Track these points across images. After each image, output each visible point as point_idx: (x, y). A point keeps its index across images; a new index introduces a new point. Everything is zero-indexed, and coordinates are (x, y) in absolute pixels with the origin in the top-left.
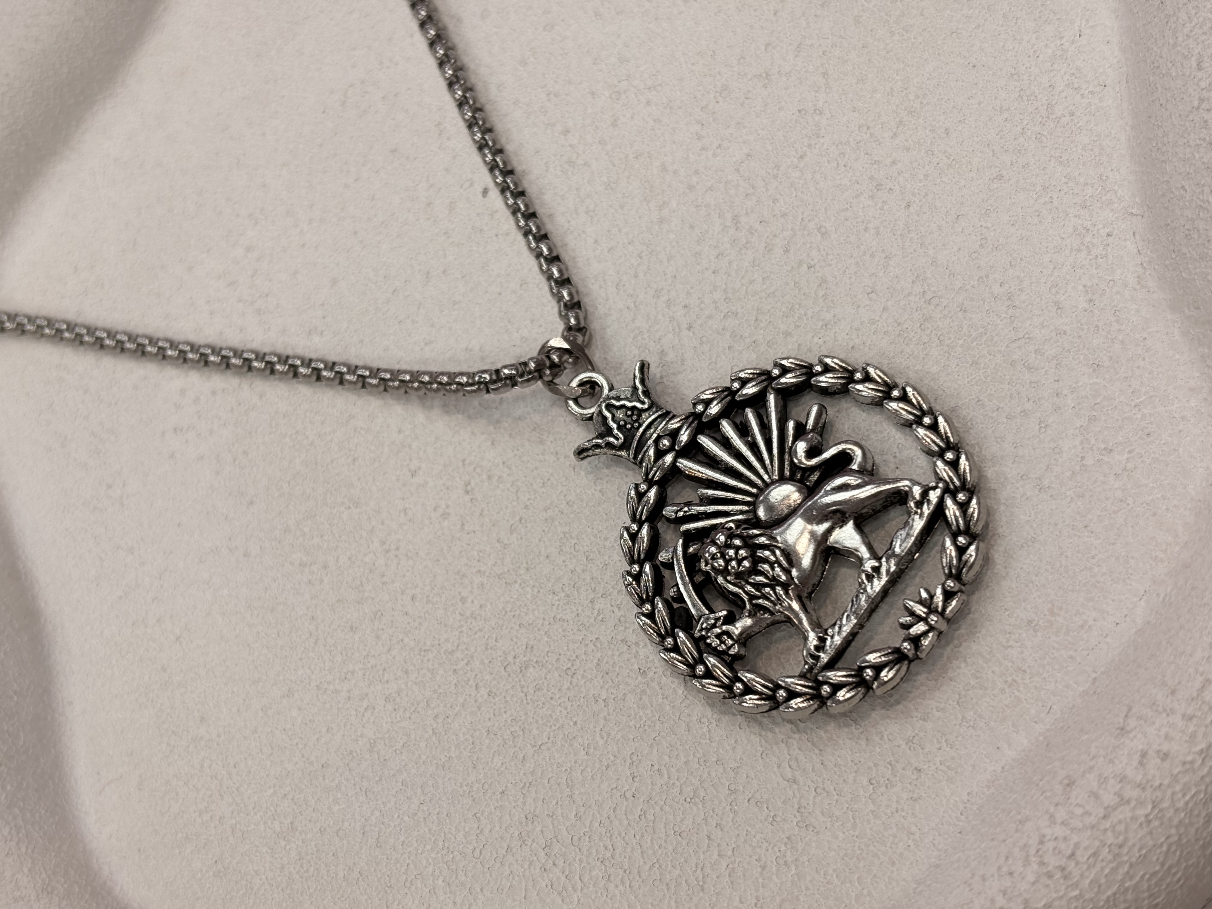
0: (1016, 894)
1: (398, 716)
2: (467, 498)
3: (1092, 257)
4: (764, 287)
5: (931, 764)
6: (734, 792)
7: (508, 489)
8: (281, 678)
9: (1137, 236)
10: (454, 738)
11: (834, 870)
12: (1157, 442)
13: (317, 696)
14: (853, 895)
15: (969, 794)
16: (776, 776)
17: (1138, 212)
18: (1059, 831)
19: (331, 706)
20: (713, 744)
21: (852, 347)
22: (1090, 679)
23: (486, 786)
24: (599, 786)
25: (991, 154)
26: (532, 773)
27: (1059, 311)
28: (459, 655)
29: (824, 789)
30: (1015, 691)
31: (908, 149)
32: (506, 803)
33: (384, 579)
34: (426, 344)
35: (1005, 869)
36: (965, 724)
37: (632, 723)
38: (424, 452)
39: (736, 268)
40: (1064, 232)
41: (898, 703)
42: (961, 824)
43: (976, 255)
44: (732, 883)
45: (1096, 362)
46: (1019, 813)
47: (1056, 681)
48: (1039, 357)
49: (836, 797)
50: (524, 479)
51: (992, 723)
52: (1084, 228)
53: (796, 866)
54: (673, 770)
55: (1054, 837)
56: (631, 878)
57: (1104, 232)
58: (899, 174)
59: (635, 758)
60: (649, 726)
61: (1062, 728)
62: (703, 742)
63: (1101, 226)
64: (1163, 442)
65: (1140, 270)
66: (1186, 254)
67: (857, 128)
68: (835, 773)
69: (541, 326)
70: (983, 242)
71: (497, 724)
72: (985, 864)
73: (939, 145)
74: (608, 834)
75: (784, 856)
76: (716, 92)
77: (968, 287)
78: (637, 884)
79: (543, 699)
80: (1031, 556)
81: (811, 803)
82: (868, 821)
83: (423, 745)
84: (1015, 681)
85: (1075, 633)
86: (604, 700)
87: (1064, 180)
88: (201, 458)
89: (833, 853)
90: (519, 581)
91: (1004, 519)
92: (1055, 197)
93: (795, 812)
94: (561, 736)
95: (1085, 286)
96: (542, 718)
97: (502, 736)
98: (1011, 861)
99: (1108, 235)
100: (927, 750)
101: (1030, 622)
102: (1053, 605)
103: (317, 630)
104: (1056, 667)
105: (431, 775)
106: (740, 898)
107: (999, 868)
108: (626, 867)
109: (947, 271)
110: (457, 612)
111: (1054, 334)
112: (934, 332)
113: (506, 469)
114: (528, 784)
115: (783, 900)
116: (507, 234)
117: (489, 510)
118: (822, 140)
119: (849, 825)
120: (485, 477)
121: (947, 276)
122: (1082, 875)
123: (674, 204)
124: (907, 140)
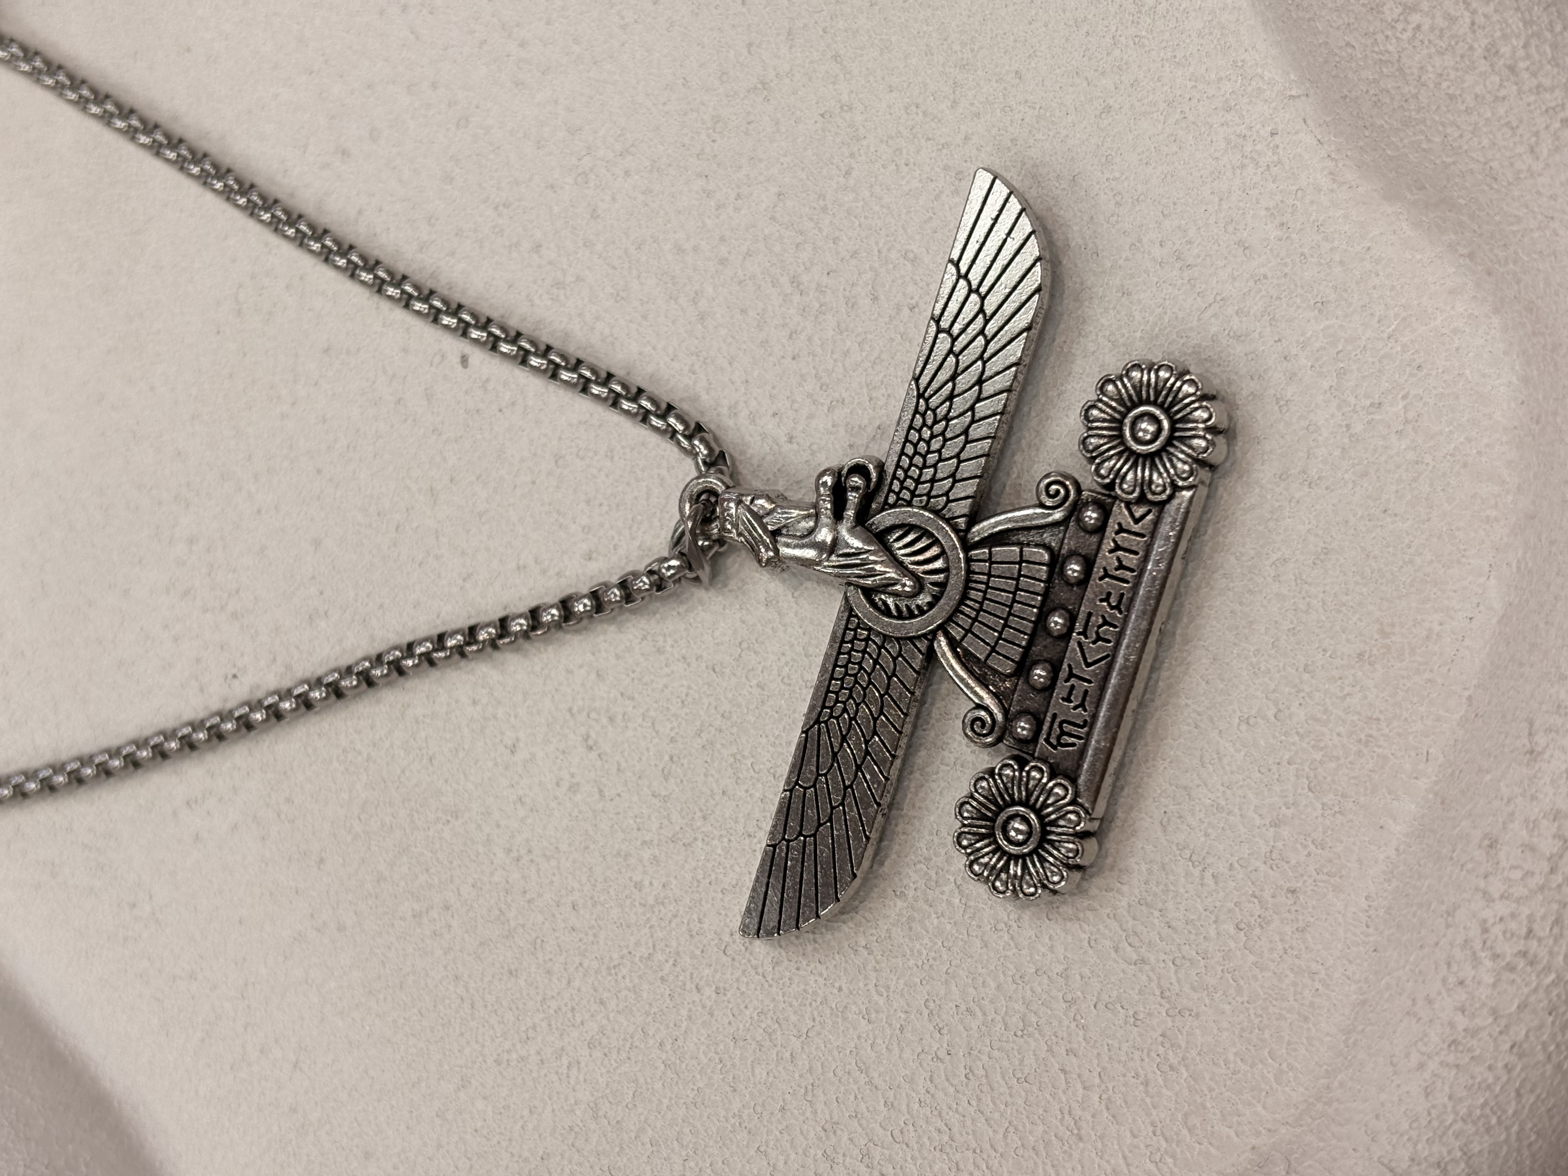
0: (1477, 1005)
1: (613, 1061)
2: (593, 755)
3: (1262, 169)
4: (864, 354)
5: (1305, 878)
6: (1073, 1002)
7: (640, 725)
8: (446, 1067)
9: (1309, 122)
10: (694, 1062)
11: (1236, 1054)
12: (1434, 373)
13: (501, 1073)
14: (1271, 1076)
15: (1367, 898)
16: (1117, 962)
17: (1300, 92)
18: (1502, 908)
19: (523, 1079)
20: (1023, 952)
22: (1464, 700)
23: (759, 1109)
24: (900, 1057)
25: (1085, 84)
26: (810, 1070)
27: (1247, 252)
28: (659, 957)
29: (1184, 957)
30: (1376, 749)
31: (978, 115)
32: (793, 1121)
33: (528, 896)
34: (464, 580)
35: (1452, 980)
36: (1329, 812)
37: (911, 963)
38: (516, 717)
39: (819, 343)
40: (1215, 151)
42: (1372, 939)
43: (1115, 218)
44: (1114, 1116)
45: (1319, 299)
46: (1443, 902)
47: (1422, 717)
48: (1245, 319)
49: (1202, 963)
50: (655, 705)
51: (1362, 799)
52: (1239, 136)
53: (1187, 1067)
54: (986, 1003)
55: (1498, 919)
56: (985, 1157)
57: (1265, 132)
58: (977, 149)
59: (932, 1005)
60: (934, 959)
61: (1453, 774)
62: (1010, 953)
63: (1259, 126)
64: (1440, 370)
65: (1331, 164)
66: (1382, 126)
67: (903, 112)
68: (1190, 932)
69: (601, 505)
70: (1118, 198)
71: (741, 1026)
72: (1423, 982)
73: (1015, 96)
74: (936, 1113)
75: (1166, 1059)
76: (708, 128)
77: (1121, 262)
78: (996, 1161)
79: (787, 974)
80: (1330, 572)
81: (1174, 981)
82: (1255, 977)
83: (658, 1086)
84: (1370, 736)
85: (1423, 649)
86: (865, 947)
87: (1190, 84)
88: (235, 827)
89: (1226, 1034)
90: (700, 837)
92: (1187, 110)
93: (1159, 998)
94: (828, 1012)
95: (1267, 209)
96: (795, 997)
97: (754, 1039)
98: (1455, 968)
99: (1272, 134)
100: (1293, 862)
101: (1360, 655)
102: (1382, 624)
103: (467, 991)
104: (1415, 700)
105: (683, 1121)
106: (1131, 1132)
107: (1444, 981)
108: (973, 1145)
110: (637, 904)
111: (1251, 283)
113: (627, 702)
114: (810, 1087)
115: (1186, 1115)
116: (513, 404)
117: (626, 761)
118: (865, 143)
119: (1232, 991)
120: (605, 721)
122: (1551, 953)
123: (710, 290)
124: (972, 104)
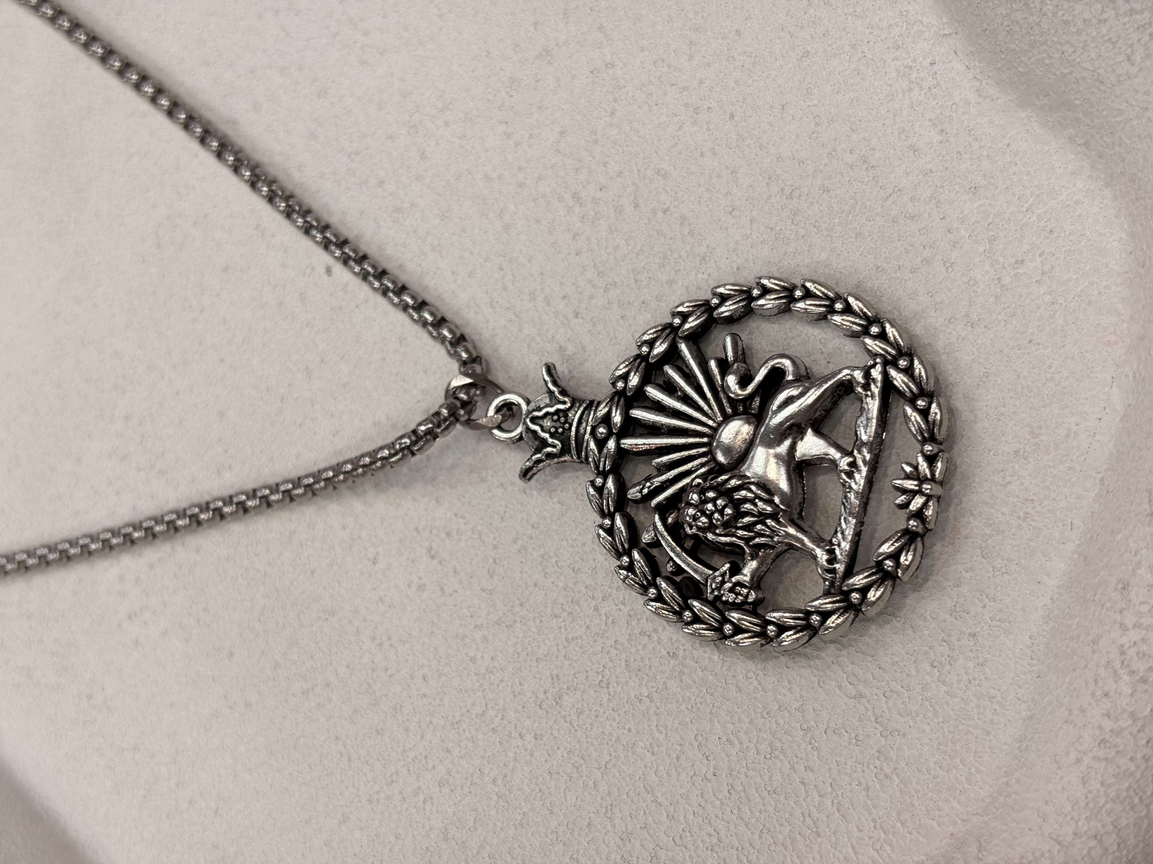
0: (1119, 711)
1: (458, 795)
2: (435, 562)
3: (925, 91)
4: (630, 248)
5: (983, 624)
6: (808, 730)
7: (470, 538)
8: (331, 807)
9: (959, 53)
10: (520, 793)
11: (935, 763)
12: (1062, 235)
13: (373, 810)
14: (963, 778)
15: (1030, 637)
16: (841, 697)
17: (951, 31)
18: (1134, 635)
19: (390, 813)
20: (769, 694)
21: (738, 269)
22: (1098, 481)
23: (571, 827)
24: (677, 779)
25: (788, 37)
26: (609, 794)
27: (916, 153)
28: (491, 713)
29: (892, 691)
30: (1032, 523)
31: (709, 65)
32: (597, 834)
33: (389, 673)
34: (334, 436)
35: (1099, 693)
36: (998, 573)
37: (683, 707)
38: (376, 536)
39: (595, 241)
40: (889, 79)
41: (926, 580)
42: (1035, 668)
43: (816, 135)
44: (843, 817)
45: (972, 185)
46: (1089, 635)
47: (1066, 497)
48: (916, 204)
49: (906, 694)
50: (481, 522)
51: (1023, 562)
52: (906, 67)
53: (897, 775)
54: (741, 734)
55: (1132, 644)
56: (746, 853)
57: (926, 63)
58: (710, 90)
59: (700, 738)
60: (701, 703)
61: (1091, 538)
62: (759, 696)
63: (921, 59)
64: (1067, 233)
65: (977, 84)
66: (1015, 50)
67: (652, 66)
68: (896, 671)
69: (435, 373)
70: (817, 120)
71: (555, 763)
72: (1077, 696)
73: (736, 49)
74: (706, 821)
75: (882, 770)
76: (506, 87)
77: (822, 167)
78: (754, 856)
79: (588, 720)
80: (991, 391)
81: (885, 709)
82: (947, 703)
83: (493, 812)
84: (1027, 513)
85: (1064, 444)
86: (648, 697)
87: (868, 31)
88: (165, 633)
89: (926, 748)
90: (519, 620)
91: (950, 367)
92: (866, 50)
93: (874, 723)
94: (621, 748)
95: (930, 120)
96: (595, 738)
97: (565, 772)
98: (1101, 683)
99: (932, 64)
100: (973, 613)
101: (1017, 453)
102: (1032, 427)
103: (345, 747)
104: (1060, 483)
105: (513, 838)
106: (858, 828)
107: (1093, 694)
108: (736, 844)
109: (795, 161)
110: (472, 674)
111: (921, 177)
112: (808, 222)
113: (460, 520)
114: (609, 807)
115: (899, 813)
116: (367, 301)
117: (461, 565)
118: (624, 90)
119: (930, 715)
120: (443, 535)
121: (797, 166)
123: (511, 207)
124: (704, 57)
